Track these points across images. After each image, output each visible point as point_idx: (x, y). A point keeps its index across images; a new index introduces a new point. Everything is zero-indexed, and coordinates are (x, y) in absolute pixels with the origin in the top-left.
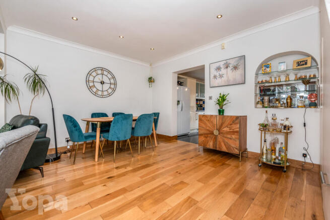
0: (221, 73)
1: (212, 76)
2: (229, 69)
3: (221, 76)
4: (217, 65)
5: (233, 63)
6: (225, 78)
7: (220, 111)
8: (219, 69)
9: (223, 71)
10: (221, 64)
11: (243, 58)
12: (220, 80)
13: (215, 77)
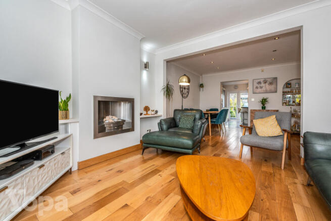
0: (261, 85)
1: (255, 87)
2: (267, 84)
3: (261, 87)
4: (259, 81)
5: (269, 80)
6: (264, 89)
7: (262, 107)
8: (259, 83)
9: (263, 85)
10: (262, 80)
11: (276, 79)
12: (260, 89)
13: (257, 88)
